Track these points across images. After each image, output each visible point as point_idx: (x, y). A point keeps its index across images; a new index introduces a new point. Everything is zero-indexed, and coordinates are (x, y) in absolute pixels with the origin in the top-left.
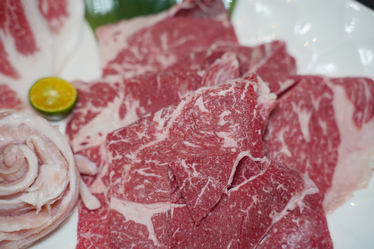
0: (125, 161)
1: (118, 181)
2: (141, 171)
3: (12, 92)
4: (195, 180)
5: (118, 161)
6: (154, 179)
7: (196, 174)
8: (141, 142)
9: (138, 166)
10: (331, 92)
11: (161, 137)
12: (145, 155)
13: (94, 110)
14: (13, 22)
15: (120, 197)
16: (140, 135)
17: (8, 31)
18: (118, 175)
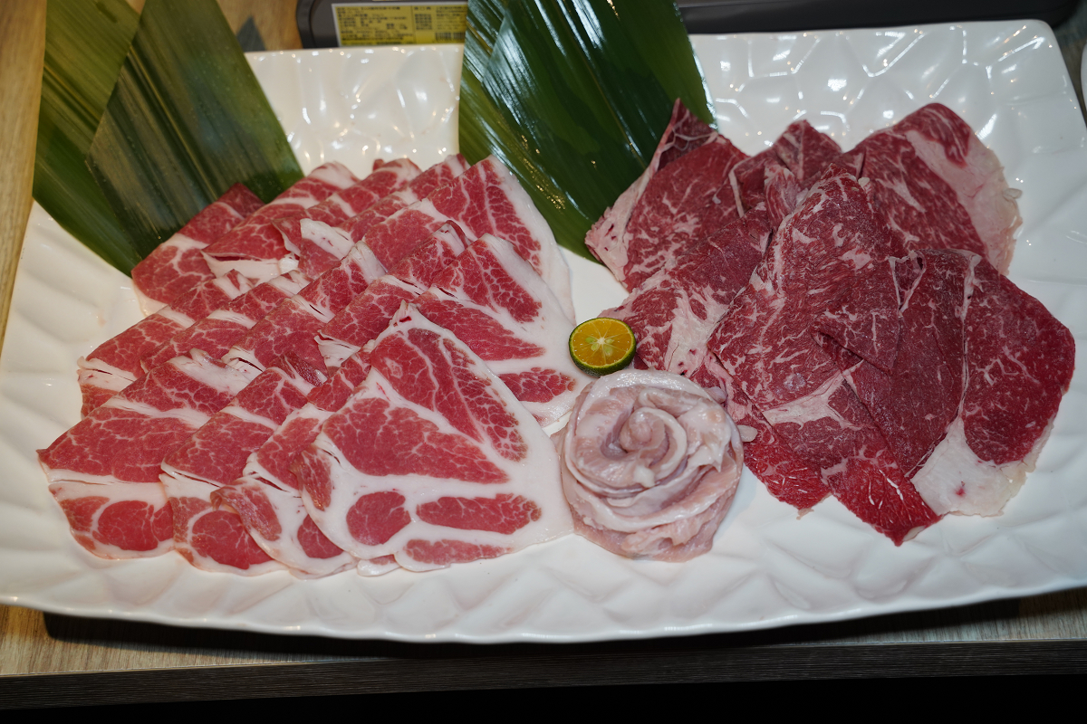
0: (751, 360)
1: (759, 388)
2: (779, 360)
3: (547, 372)
4: (856, 325)
5: (742, 366)
6: (801, 359)
7: (853, 318)
8: (759, 324)
9: (772, 356)
10: (906, 143)
11: (779, 304)
12: (772, 337)
14: (495, 288)
15: (774, 405)
16: (753, 317)
17: (494, 303)
18: (752, 383)
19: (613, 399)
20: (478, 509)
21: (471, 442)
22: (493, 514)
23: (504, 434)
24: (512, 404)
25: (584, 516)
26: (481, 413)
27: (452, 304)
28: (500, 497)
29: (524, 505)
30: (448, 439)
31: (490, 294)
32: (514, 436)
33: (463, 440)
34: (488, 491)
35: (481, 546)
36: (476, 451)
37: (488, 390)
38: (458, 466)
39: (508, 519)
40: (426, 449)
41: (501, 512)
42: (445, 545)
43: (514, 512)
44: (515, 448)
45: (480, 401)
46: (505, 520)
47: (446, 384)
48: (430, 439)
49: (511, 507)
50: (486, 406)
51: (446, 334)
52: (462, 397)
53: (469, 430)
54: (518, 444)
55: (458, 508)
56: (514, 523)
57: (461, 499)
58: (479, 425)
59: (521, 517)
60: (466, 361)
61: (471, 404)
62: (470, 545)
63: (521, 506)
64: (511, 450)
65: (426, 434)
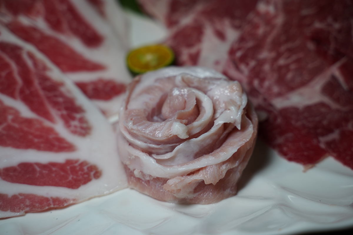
0: (261, 63)
1: (267, 84)
2: (282, 62)
3: (109, 81)
4: (340, 31)
5: (254, 68)
6: (298, 61)
7: (337, 26)
8: (265, 36)
9: (276, 59)
11: (280, 21)
12: (276, 45)
13: (193, 50)
14: (70, 23)
16: (261, 31)
18: (262, 80)
19: (157, 84)
20: (51, 171)
21: (47, 124)
22: (62, 173)
23: (73, 119)
24: (81, 99)
25: (134, 170)
26: (56, 104)
27: (35, 29)
28: (69, 162)
29: (88, 168)
30: (29, 122)
31: (65, 26)
32: (82, 120)
33: (41, 123)
34: (60, 158)
35: (51, 198)
36: (50, 130)
37: (63, 89)
38: (36, 140)
39: (75, 177)
40: (9, 128)
41: (69, 172)
42: (21, 197)
43: (80, 173)
44: (82, 128)
45: (56, 96)
46: (72, 178)
47: (28, 82)
48: (13, 120)
49: (78, 168)
50: (60, 100)
51: (28, 47)
52: (41, 93)
53: (47, 115)
54: (84, 125)
55: (34, 170)
56: (80, 180)
57: (38, 164)
58: (54, 112)
59: (86, 176)
60: (45, 68)
61: (49, 98)
62: (43, 197)
63: (85, 168)
64: (79, 130)
65: (10, 117)
